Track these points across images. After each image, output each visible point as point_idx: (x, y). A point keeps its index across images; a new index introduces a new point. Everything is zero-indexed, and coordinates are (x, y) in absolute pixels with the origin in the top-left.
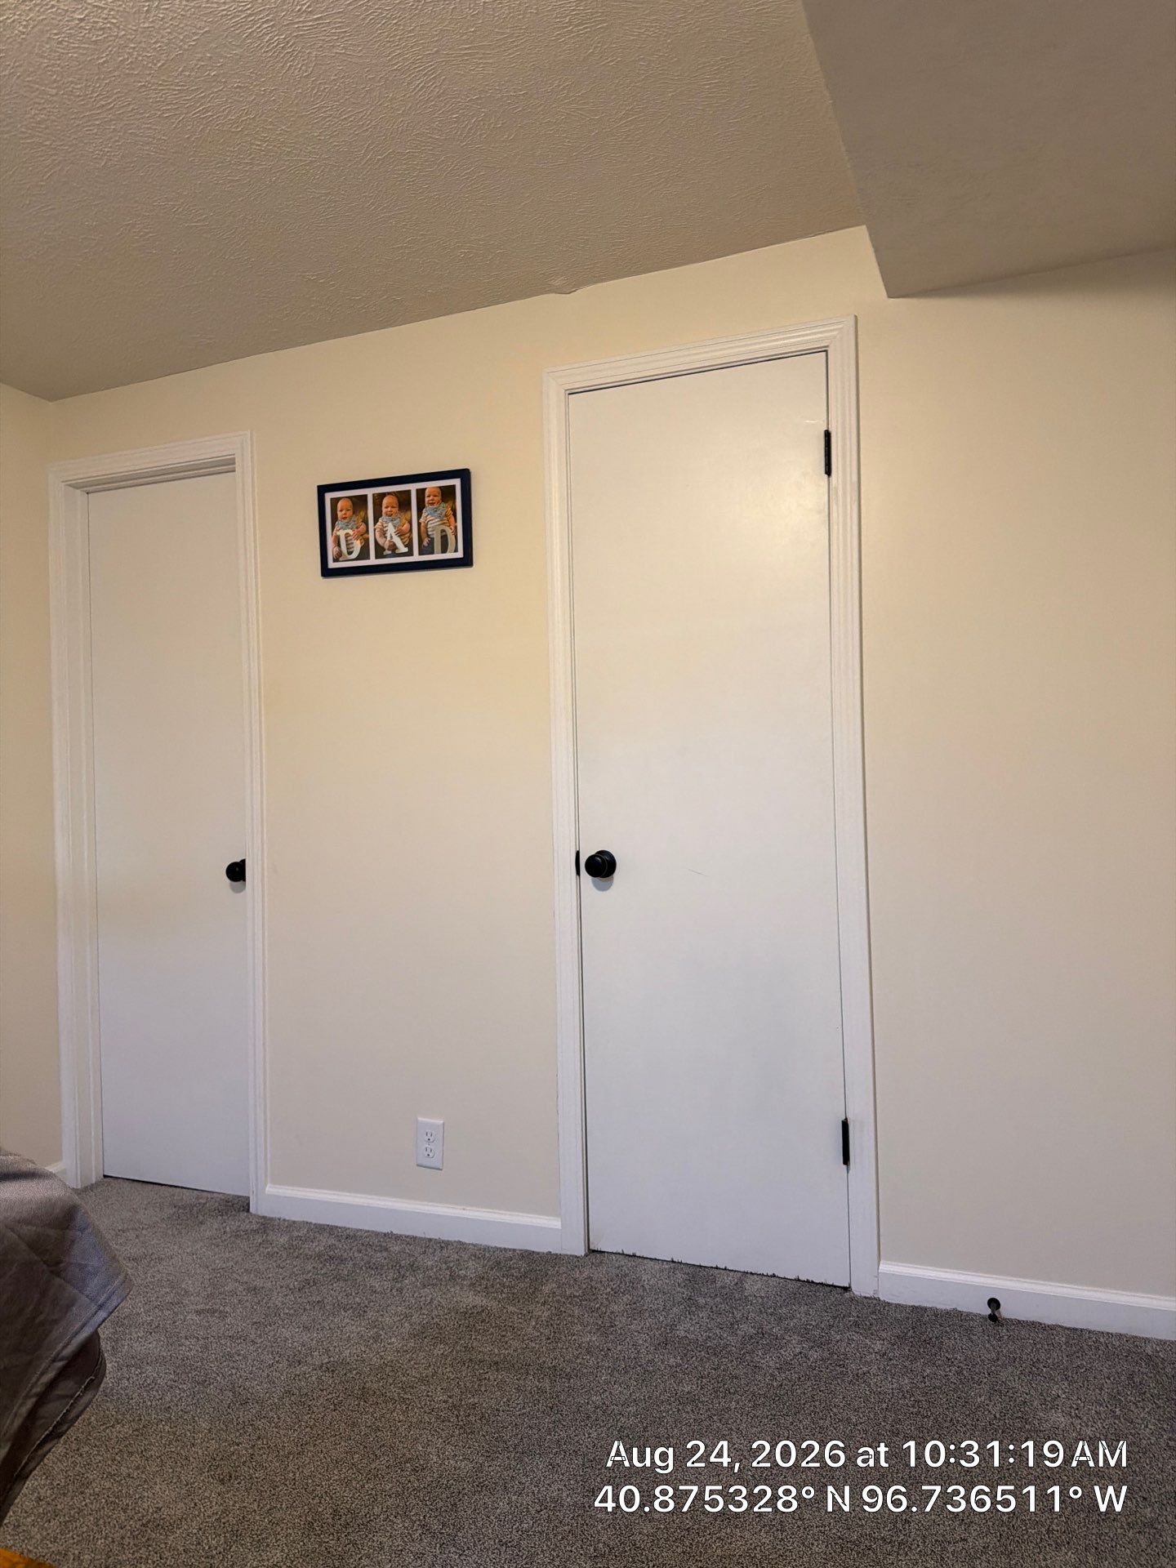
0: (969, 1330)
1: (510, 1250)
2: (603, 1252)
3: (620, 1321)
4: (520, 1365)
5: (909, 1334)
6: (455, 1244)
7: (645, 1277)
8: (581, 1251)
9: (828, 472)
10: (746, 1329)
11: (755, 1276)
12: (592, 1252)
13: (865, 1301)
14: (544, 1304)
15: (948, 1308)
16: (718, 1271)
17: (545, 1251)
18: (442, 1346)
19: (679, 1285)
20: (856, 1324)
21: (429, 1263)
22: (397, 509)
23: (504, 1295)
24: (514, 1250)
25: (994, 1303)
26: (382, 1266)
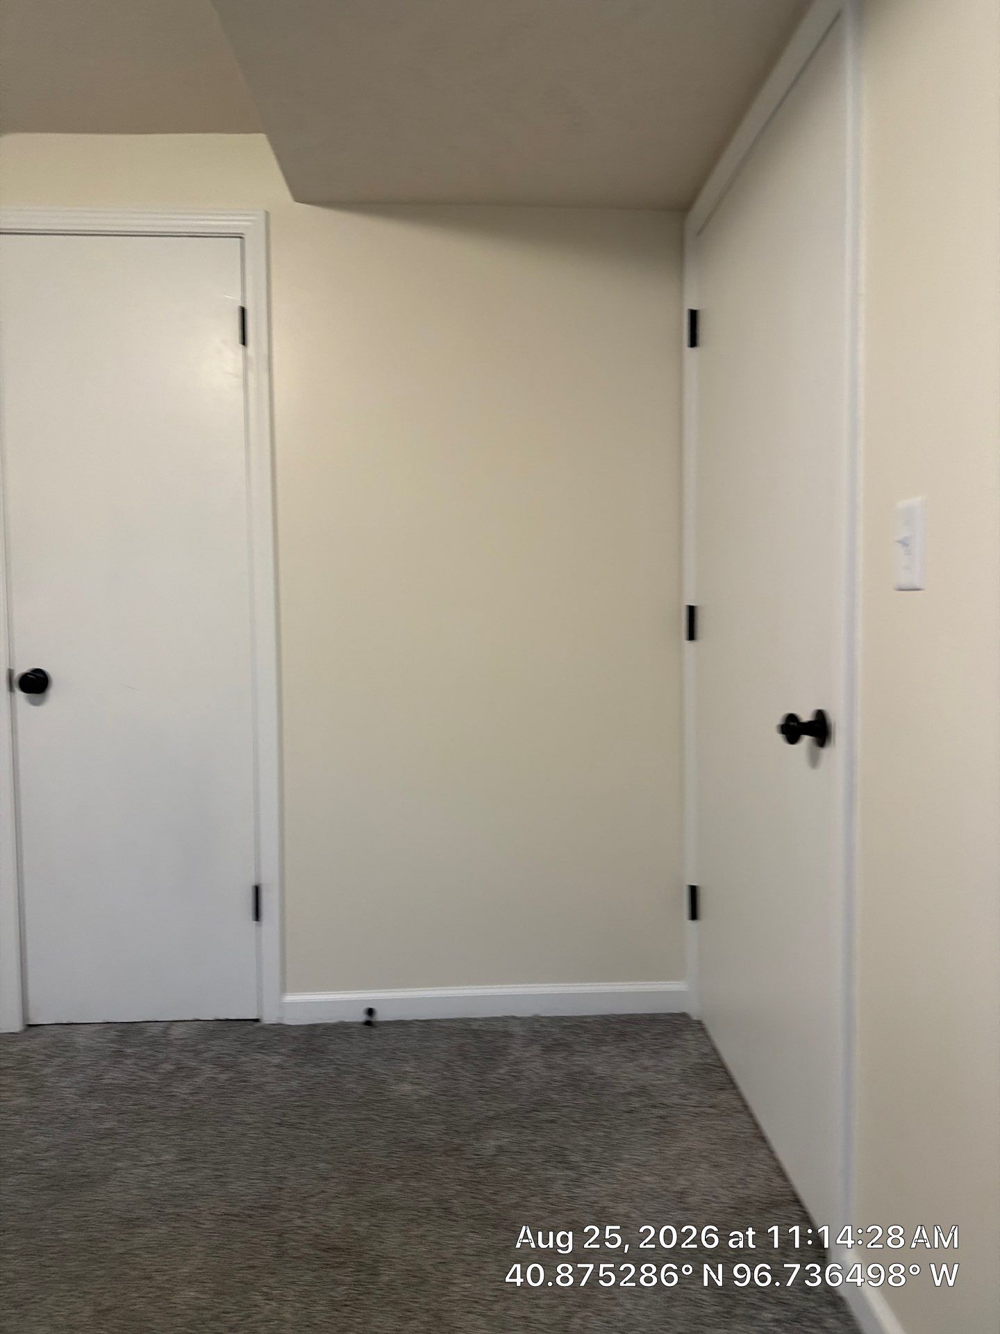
0: (349, 1035)
2: (42, 1025)
3: (50, 1081)
5: (305, 1046)
7: (80, 1040)
8: (17, 1027)
9: (244, 342)
11: (180, 1023)
12: (29, 1026)
13: (271, 1027)
19: (110, 1042)
20: (262, 1047)
25: (370, 1012)
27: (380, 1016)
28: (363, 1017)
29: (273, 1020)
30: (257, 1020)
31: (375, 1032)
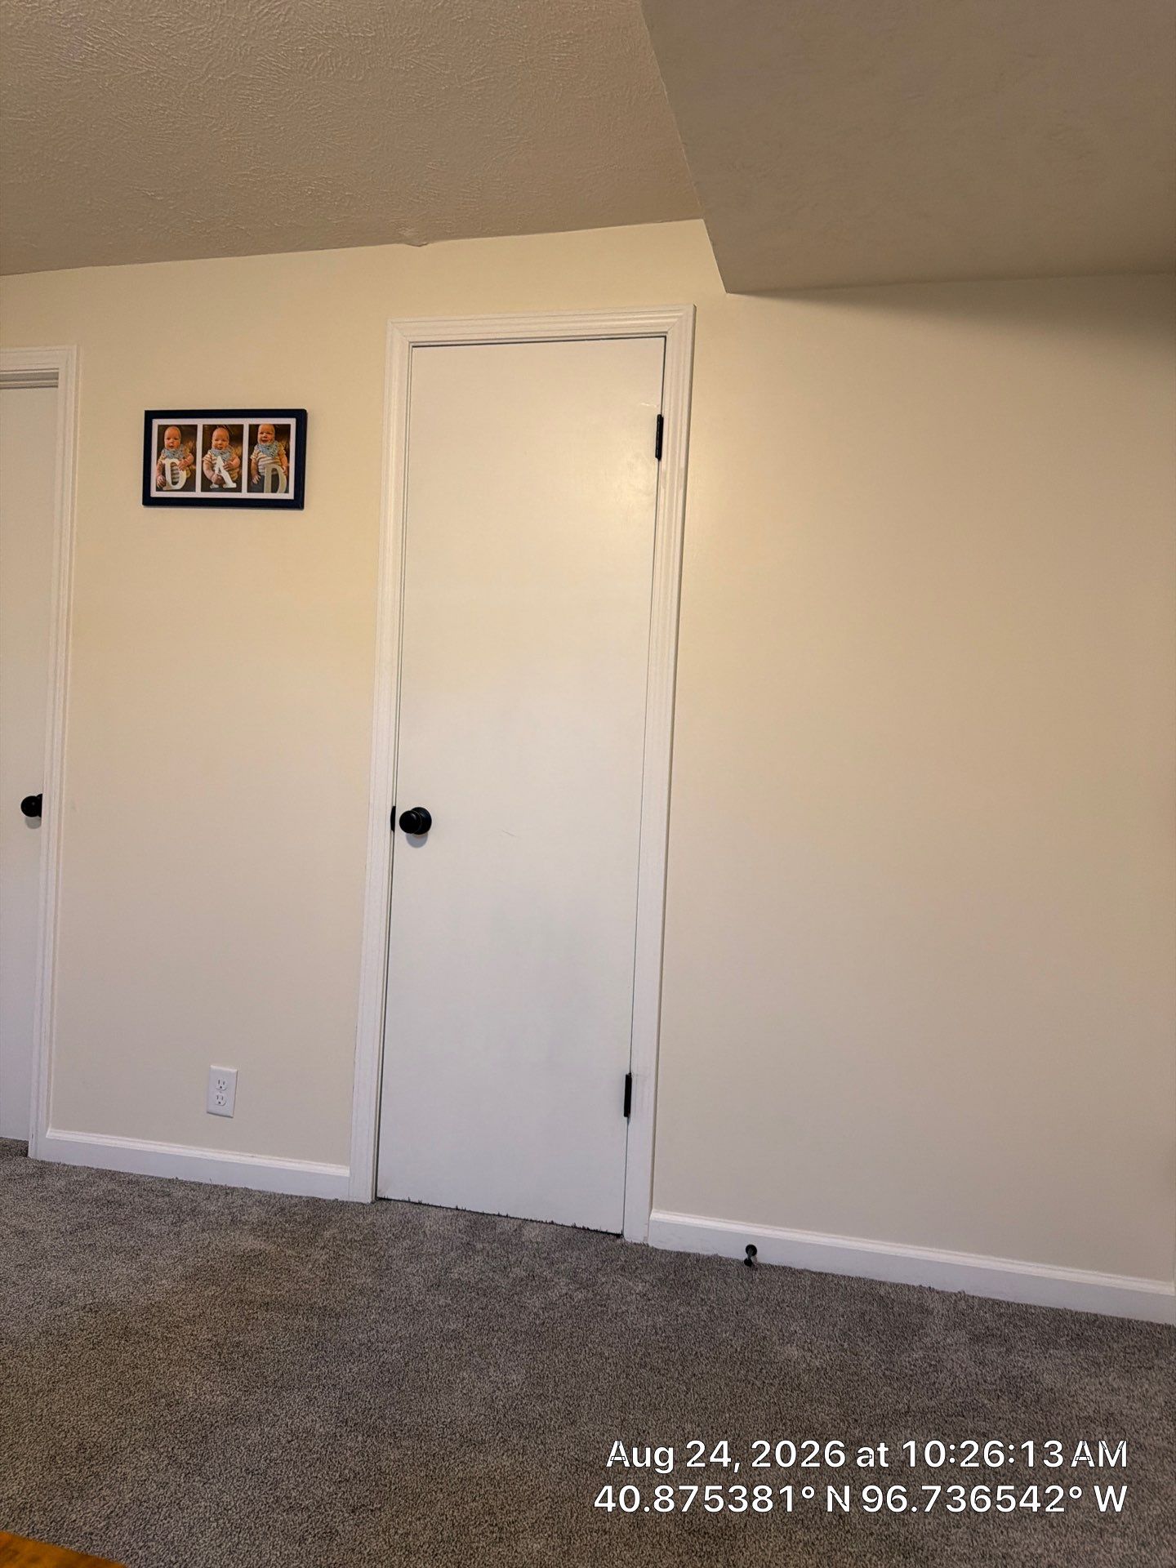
0: (726, 1273)
1: (296, 1197)
2: (389, 1200)
3: (397, 1264)
4: (290, 1306)
5: (672, 1277)
6: (241, 1190)
7: (428, 1223)
8: (366, 1198)
9: (659, 456)
10: (519, 1272)
11: (535, 1223)
12: (378, 1199)
13: (634, 1246)
14: (323, 1248)
15: (711, 1253)
16: (500, 1219)
17: (332, 1198)
18: (214, 1287)
19: (460, 1231)
20: (623, 1268)
21: (213, 1208)
22: (227, 443)
23: (284, 1240)
24: (300, 1197)
25: (751, 1250)
26: (162, 1211)
27: (762, 1257)
28: (745, 1256)
29: (639, 1240)
30: (619, 1236)
31: (757, 1276)
